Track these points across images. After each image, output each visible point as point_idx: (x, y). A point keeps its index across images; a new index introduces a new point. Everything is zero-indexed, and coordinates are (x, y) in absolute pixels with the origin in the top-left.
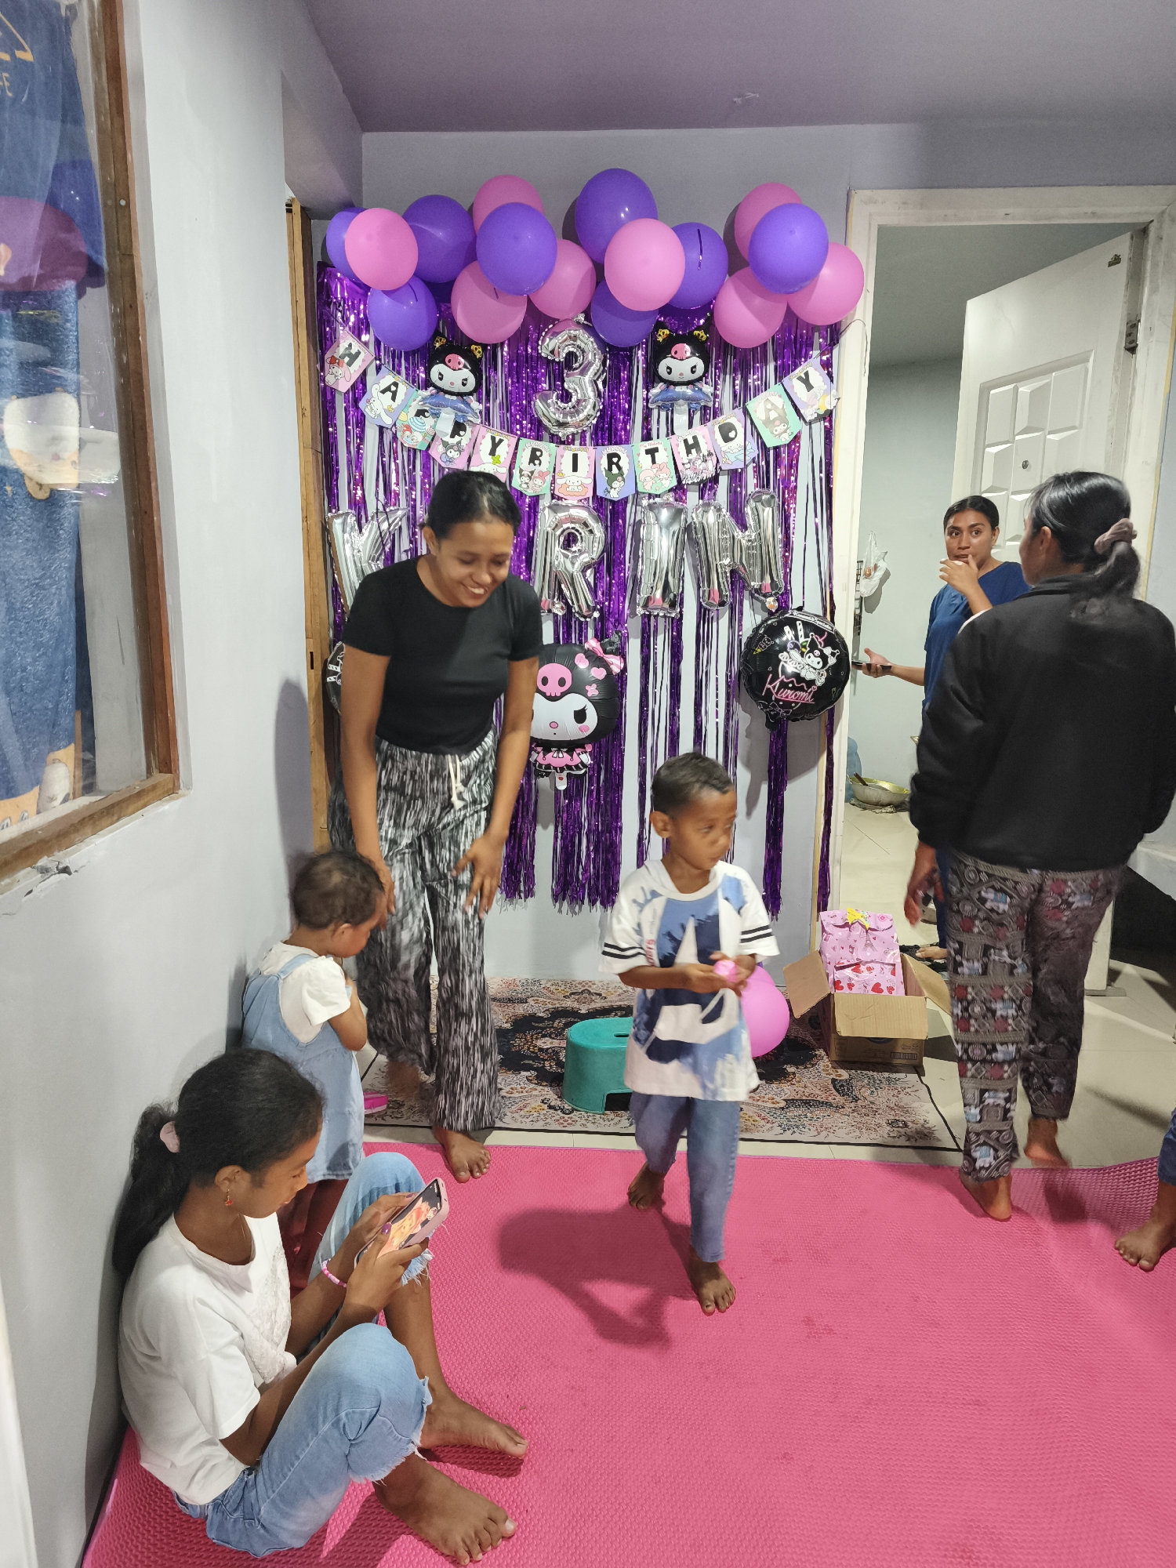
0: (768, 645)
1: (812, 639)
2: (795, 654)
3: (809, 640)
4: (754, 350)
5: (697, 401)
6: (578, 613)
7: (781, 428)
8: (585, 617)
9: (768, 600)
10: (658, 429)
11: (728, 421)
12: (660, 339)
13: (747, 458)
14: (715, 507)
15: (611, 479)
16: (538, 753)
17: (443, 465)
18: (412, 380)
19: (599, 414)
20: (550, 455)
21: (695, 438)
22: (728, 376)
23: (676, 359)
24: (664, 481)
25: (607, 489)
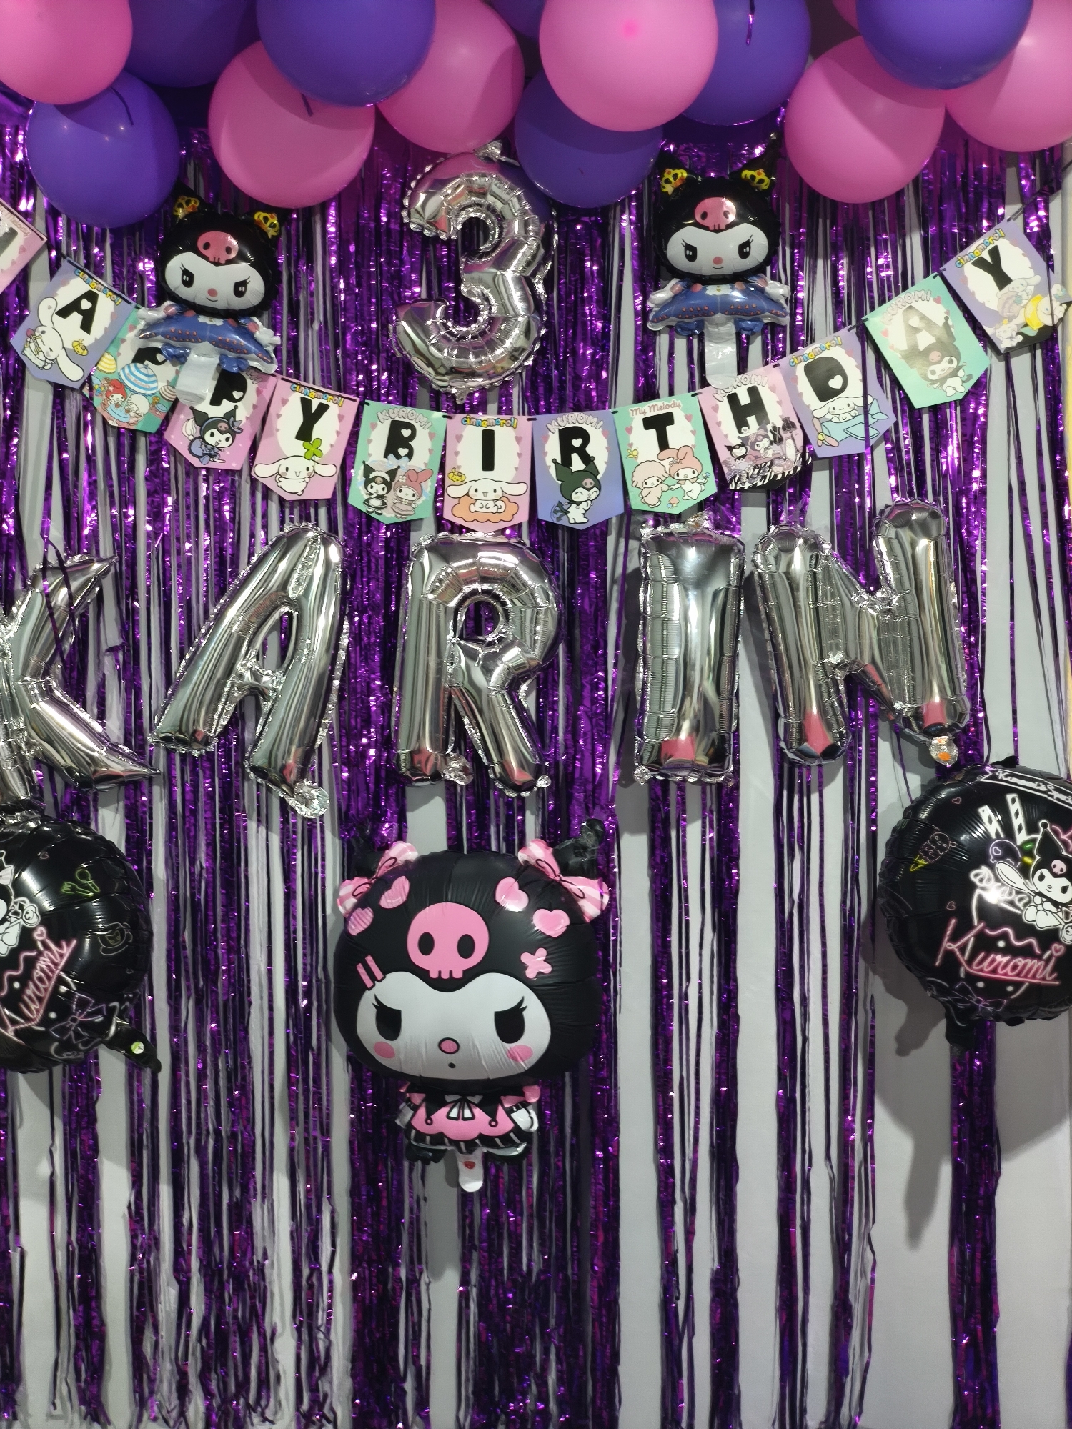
0: (942, 849)
1: (1046, 835)
2: (1007, 870)
3: (1039, 836)
4: (876, 205)
5: (755, 314)
6: (501, 780)
7: (944, 367)
9: (935, 741)
10: (671, 374)
11: (825, 354)
12: (669, 189)
13: (872, 432)
14: (806, 541)
15: (570, 482)
16: (415, 1109)
17: (195, 462)
18: (127, 285)
19: (537, 347)
20: (431, 436)
21: (753, 391)
22: (820, 263)
23: (706, 228)
24: (688, 486)
25: (560, 504)
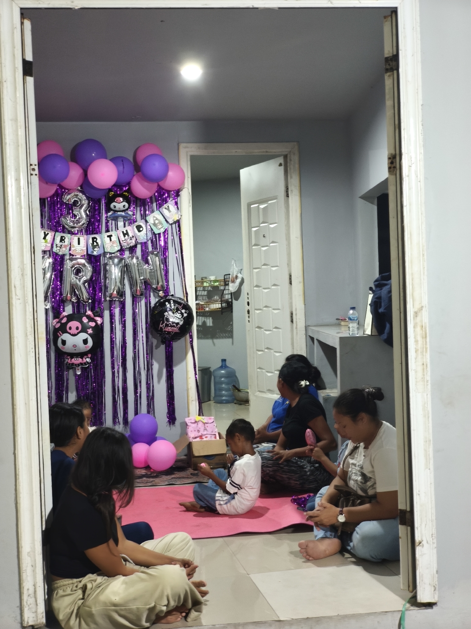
0: (160, 310)
1: (177, 307)
2: (170, 313)
4: (148, 199)
5: (126, 217)
6: (82, 301)
7: (160, 227)
8: (85, 302)
9: (160, 292)
10: (112, 228)
11: (139, 224)
12: (111, 195)
13: (148, 238)
14: (136, 257)
15: (94, 247)
16: (68, 359)
19: (88, 223)
20: (68, 239)
21: (126, 231)
22: (138, 208)
23: (117, 203)
24: (115, 248)
25: (92, 251)
